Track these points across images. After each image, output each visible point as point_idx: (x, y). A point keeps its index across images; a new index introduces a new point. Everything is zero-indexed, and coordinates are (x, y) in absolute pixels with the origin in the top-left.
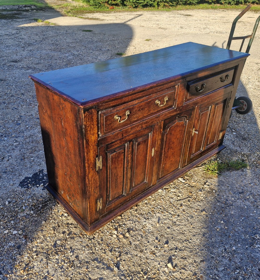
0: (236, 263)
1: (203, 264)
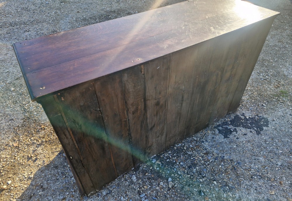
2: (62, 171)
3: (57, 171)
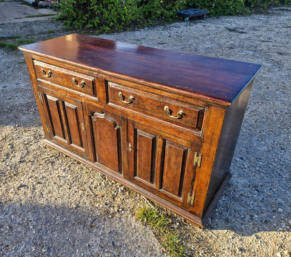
0: (16, 228)
1: (18, 205)
2: (225, 212)
3: (229, 216)
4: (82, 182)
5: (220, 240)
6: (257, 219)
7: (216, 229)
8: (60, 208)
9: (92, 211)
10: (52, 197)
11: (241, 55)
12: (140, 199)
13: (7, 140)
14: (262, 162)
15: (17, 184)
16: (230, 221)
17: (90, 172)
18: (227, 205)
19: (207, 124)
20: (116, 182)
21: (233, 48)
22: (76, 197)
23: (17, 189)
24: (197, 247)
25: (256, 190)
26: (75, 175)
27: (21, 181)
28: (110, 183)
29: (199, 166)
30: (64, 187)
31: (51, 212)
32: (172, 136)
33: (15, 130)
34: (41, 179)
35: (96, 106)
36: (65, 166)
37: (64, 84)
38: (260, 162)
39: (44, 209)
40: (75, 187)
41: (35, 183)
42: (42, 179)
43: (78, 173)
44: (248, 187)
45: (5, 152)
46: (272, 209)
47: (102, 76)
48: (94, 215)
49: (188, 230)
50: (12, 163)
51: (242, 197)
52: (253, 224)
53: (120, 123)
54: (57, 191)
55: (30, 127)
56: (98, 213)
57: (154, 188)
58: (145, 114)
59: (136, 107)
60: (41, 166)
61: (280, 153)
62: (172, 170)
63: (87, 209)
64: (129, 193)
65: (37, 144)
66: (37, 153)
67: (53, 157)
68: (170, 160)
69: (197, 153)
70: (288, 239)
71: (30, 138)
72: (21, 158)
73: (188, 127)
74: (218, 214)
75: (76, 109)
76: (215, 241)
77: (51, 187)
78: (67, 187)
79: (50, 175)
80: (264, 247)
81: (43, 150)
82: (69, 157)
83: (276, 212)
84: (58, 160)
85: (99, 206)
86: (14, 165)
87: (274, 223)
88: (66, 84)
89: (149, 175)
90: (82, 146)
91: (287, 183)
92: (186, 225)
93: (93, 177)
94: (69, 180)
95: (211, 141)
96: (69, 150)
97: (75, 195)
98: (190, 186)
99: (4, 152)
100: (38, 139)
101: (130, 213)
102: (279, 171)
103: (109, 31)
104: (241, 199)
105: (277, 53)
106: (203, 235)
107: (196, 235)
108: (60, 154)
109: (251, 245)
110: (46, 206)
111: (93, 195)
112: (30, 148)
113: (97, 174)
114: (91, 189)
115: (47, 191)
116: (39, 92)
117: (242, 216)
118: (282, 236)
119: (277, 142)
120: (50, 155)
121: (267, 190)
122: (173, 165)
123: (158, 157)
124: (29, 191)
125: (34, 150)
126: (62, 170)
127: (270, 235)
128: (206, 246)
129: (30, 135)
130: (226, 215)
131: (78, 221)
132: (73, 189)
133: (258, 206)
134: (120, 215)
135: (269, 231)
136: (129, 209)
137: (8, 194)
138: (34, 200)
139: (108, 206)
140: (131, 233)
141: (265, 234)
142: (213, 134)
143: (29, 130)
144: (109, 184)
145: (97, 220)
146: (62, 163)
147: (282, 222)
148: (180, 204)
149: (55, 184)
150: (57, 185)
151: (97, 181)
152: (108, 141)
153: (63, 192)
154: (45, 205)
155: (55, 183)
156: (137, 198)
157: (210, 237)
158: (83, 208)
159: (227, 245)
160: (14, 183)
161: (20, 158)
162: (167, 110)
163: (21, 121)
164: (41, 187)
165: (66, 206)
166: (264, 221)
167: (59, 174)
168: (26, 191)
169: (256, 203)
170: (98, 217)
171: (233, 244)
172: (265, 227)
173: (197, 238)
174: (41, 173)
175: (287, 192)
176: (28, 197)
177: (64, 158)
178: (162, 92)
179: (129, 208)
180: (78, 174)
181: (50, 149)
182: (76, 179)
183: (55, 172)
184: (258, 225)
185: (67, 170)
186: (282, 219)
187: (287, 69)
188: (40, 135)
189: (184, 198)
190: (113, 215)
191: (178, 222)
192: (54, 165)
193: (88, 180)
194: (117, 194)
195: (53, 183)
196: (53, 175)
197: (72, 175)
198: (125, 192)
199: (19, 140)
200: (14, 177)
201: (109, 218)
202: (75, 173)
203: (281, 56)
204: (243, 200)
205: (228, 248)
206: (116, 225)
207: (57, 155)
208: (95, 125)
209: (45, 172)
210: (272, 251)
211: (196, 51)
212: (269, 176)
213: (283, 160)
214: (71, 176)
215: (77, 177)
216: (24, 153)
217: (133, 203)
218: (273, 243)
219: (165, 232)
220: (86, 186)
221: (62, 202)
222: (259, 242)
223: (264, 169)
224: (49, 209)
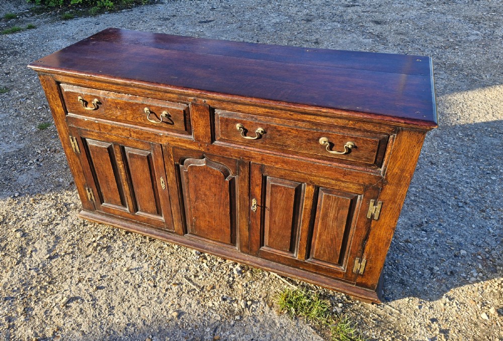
1: (77, 334)
2: (396, 271)
3: (403, 276)
4: (171, 272)
5: (405, 314)
6: (439, 272)
7: (394, 300)
8: (153, 322)
9: (205, 315)
10: (130, 306)
11: (326, 30)
12: (271, 279)
13: (10, 223)
14: (414, 187)
15: (61, 299)
16: (406, 283)
17: (177, 251)
18: (395, 261)
19: (394, 158)
20: (225, 260)
21: (310, 21)
22: (171, 299)
23: (64, 307)
24: (379, 333)
25: (423, 230)
26: (155, 263)
27: (65, 292)
28: (216, 264)
29: (376, 218)
30: (145, 285)
31: (140, 333)
32: (332, 181)
33: (16, 202)
34: (99, 280)
35: (190, 149)
36: (131, 250)
37: (126, 119)
38: (411, 187)
39: (127, 331)
40: (162, 282)
41: (91, 290)
42: (101, 280)
43: (157, 257)
44: (410, 227)
45: (15, 246)
46: (451, 253)
47: (205, 102)
48: (212, 321)
49: (357, 310)
50: (35, 263)
51: (409, 244)
52: (438, 281)
53: (236, 170)
54: (135, 295)
55: (41, 192)
56: (218, 317)
57: (297, 259)
58: (283, 152)
59: (268, 144)
60: (90, 258)
61: (432, 170)
62: (330, 230)
63: (197, 314)
64: (251, 271)
65: (67, 221)
66: (73, 237)
67: (105, 239)
68: (325, 215)
69: (374, 200)
70: (486, 291)
71: (49, 212)
72: (48, 251)
73: (360, 165)
74: (387, 277)
75: (149, 157)
76: (399, 318)
77: (121, 290)
78: (149, 285)
79: (113, 270)
80: (462, 309)
81: (81, 229)
82: (131, 233)
83: (458, 257)
84: (115, 241)
85: (213, 304)
86: (41, 266)
87: (462, 272)
88: (128, 119)
89: (288, 242)
90: (159, 213)
91: (457, 211)
92: (352, 304)
93: (185, 259)
94: (148, 272)
95: (400, 181)
96: (133, 222)
97: (168, 295)
98: (360, 248)
99: (13, 246)
100: (65, 212)
101: (265, 305)
102: (440, 197)
103: (112, 7)
104: (409, 247)
105: (372, 21)
106: (379, 314)
107: (371, 316)
108: (115, 230)
109: (446, 312)
110: (128, 325)
111: (197, 289)
112: (56, 230)
113: (190, 253)
114: (189, 280)
115: (119, 300)
116: (70, 137)
117: (419, 272)
118: (478, 289)
119: (423, 154)
120: (97, 235)
121: (435, 227)
122: (331, 222)
123: (305, 213)
124: (87, 306)
125: (66, 233)
126: (129, 257)
127: (463, 291)
128: (390, 327)
129: (46, 207)
130: (398, 275)
131: (191, 337)
132: (161, 286)
133: (433, 253)
134: (252, 312)
135: (461, 285)
136: (261, 299)
137: (51, 318)
138: (101, 320)
139: (228, 301)
140: (279, 337)
141: (458, 292)
142: (403, 171)
143: (41, 199)
144: (214, 265)
145: (220, 329)
146: (123, 245)
147: (471, 270)
148: (340, 276)
149: (127, 284)
150: (131, 284)
151: (194, 265)
152: (212, 200)
153: (147, 295)
154: (124, 324)
155: (127, 282)
156: (266, 278)
157: (390, 314)
158: (189, 314)
159: (416, 319)
160: (53, 297)
161: (46, 251)
162: (326, 143)
163: (19, 184)
164: (105, 294)
165: (160, 317)
166: (449, 273)
167: (127, 266)
168: (83, 307)
169: (430, 250)
170: (218, 322)
171: (423, 316)
172: (454, 281)
173: (374, 320)
174: (95, 271)
175: (462, 225)
176: (88, 316)
177: (124, 236)
178: (318, 118)
179: (260, 297)
180: (158, 259)
181: (93, 225)
182: (159, 268)
183: (117, 263)
184: (444, 281)
185: (138, 256)
186: (470, 265)
187: (395, 45)
188: (66, 205)
189: (349, 265)
190: (241, 313)
191: (339, 302)
192: (111, 251)
193: (178, 266)
194: (234, 278)
195: (122, 283)
196: (118, 269)
197: (149, 262)
198: (245, 272)
199: (32, 220)
200: (49, 287)
201: (237, 320)
202: (151, 258)
203: (379, 26)
204: (412, 249)
205: (420, 324)
206: (252, 330)
207: (109, 234)
208: (188, 178)
209: (101, 268)
210: (475, 314)
211: (261, 29)
212: (431, 207)
213: (439, 180)
214: (148, 265)
215: (159, 264)
216: (49, 241)
217: (263, 287)
218: (472, 301)
219: (327, 322)
220: (178, 276)
221: (152, 312)
222: (454, 304)
223: (421, 197)
224: (135, 329)
